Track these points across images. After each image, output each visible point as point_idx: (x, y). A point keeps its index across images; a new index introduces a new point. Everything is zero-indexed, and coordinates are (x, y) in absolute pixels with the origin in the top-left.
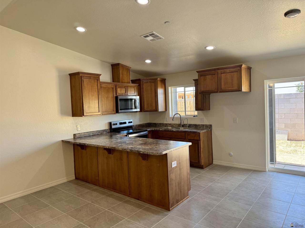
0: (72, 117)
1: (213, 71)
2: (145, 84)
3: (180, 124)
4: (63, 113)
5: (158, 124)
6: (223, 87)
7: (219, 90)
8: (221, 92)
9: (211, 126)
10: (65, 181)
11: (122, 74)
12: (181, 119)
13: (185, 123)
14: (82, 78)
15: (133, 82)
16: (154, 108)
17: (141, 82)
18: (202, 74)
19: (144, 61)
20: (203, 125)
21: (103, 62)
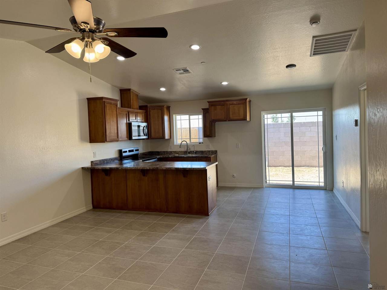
0: (89, 144)
1: (222, 102)
2: (152, 111)
3: (186, 151)
4: (82, 139)
5: (161, 152)
6: (231, 116)
7: (227, 119)
8: (229, 121)
9: (216, 151)
10: (85, 210)
11: (133, 101)
12: (188, 146)
13: (192, 150)
14: (105, 104)
15: (141, 108)
16: (161, 135)
17: (148, 108)
18: (212, 104)
19: (159, 89)
20: (209, 151)
21: (114, 86)
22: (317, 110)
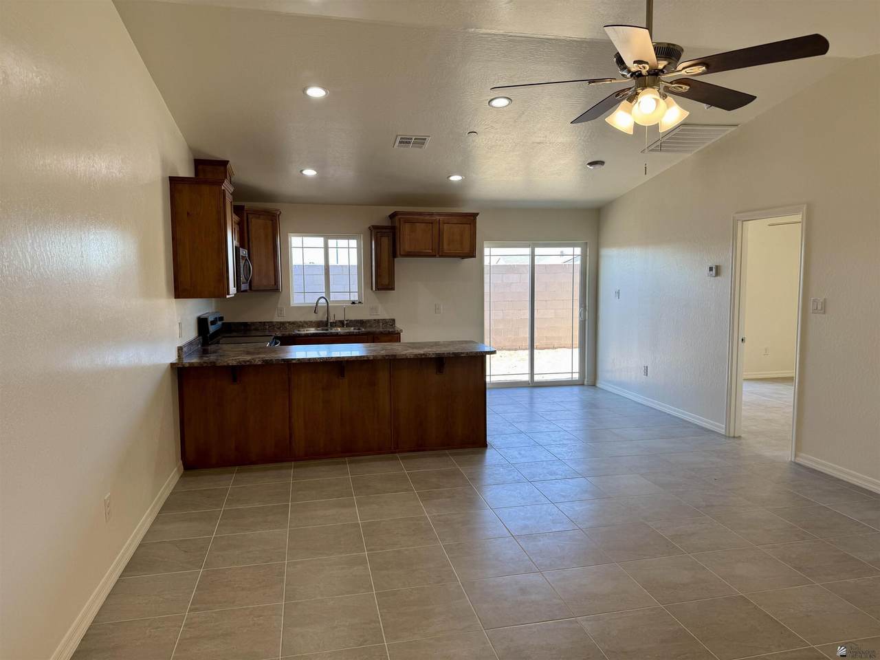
2: (252, 220)
3: (324, 321)
7: (439, 252)
9: (393, 320)
12: (330, 310)
16: (272, 283)
18: (405, 218)
22: (574, 246)
